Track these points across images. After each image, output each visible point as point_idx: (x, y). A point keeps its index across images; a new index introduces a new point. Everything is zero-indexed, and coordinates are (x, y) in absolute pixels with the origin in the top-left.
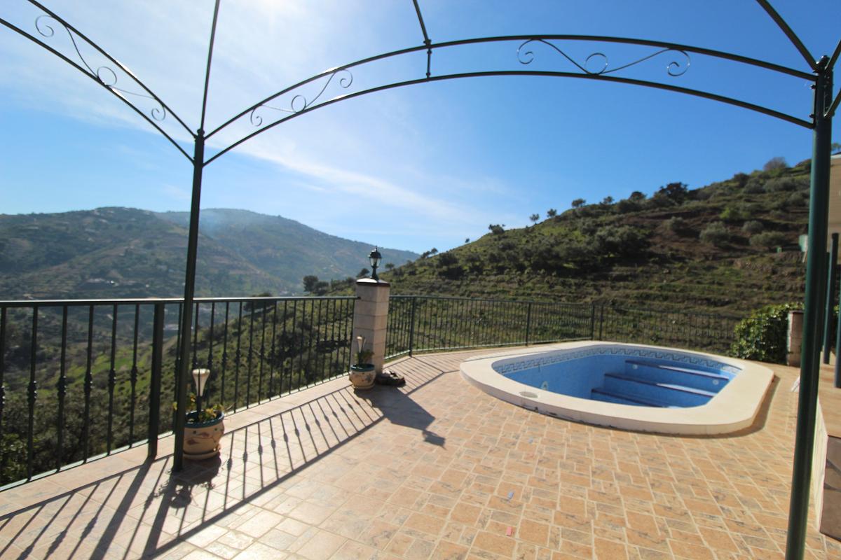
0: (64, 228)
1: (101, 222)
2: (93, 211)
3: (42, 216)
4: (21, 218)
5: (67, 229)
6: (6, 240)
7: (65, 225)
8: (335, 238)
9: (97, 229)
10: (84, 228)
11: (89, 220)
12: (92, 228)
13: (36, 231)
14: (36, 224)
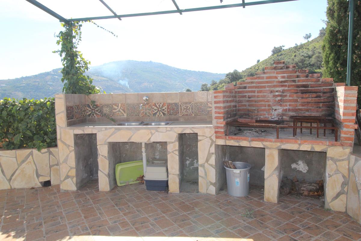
0: (37, 83)
1: (55, 78)
2: (51, 72)
3: (27, 78)
4: (17, 80)
5: (39, 84)
6: (11, 93)
7: (38, 82)
8: (186, 71)
9: (53, 82)
10: (47, 82)
11: (49, 77)
12: (51, 82)
13: (24, 86)
14: (24, 83)
